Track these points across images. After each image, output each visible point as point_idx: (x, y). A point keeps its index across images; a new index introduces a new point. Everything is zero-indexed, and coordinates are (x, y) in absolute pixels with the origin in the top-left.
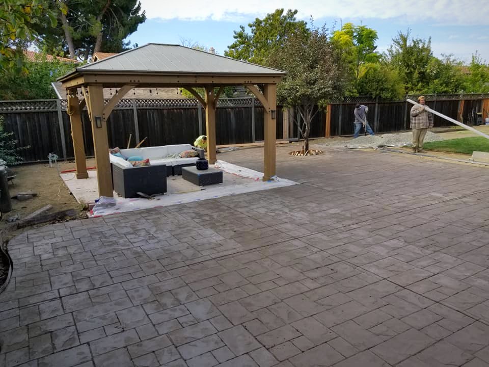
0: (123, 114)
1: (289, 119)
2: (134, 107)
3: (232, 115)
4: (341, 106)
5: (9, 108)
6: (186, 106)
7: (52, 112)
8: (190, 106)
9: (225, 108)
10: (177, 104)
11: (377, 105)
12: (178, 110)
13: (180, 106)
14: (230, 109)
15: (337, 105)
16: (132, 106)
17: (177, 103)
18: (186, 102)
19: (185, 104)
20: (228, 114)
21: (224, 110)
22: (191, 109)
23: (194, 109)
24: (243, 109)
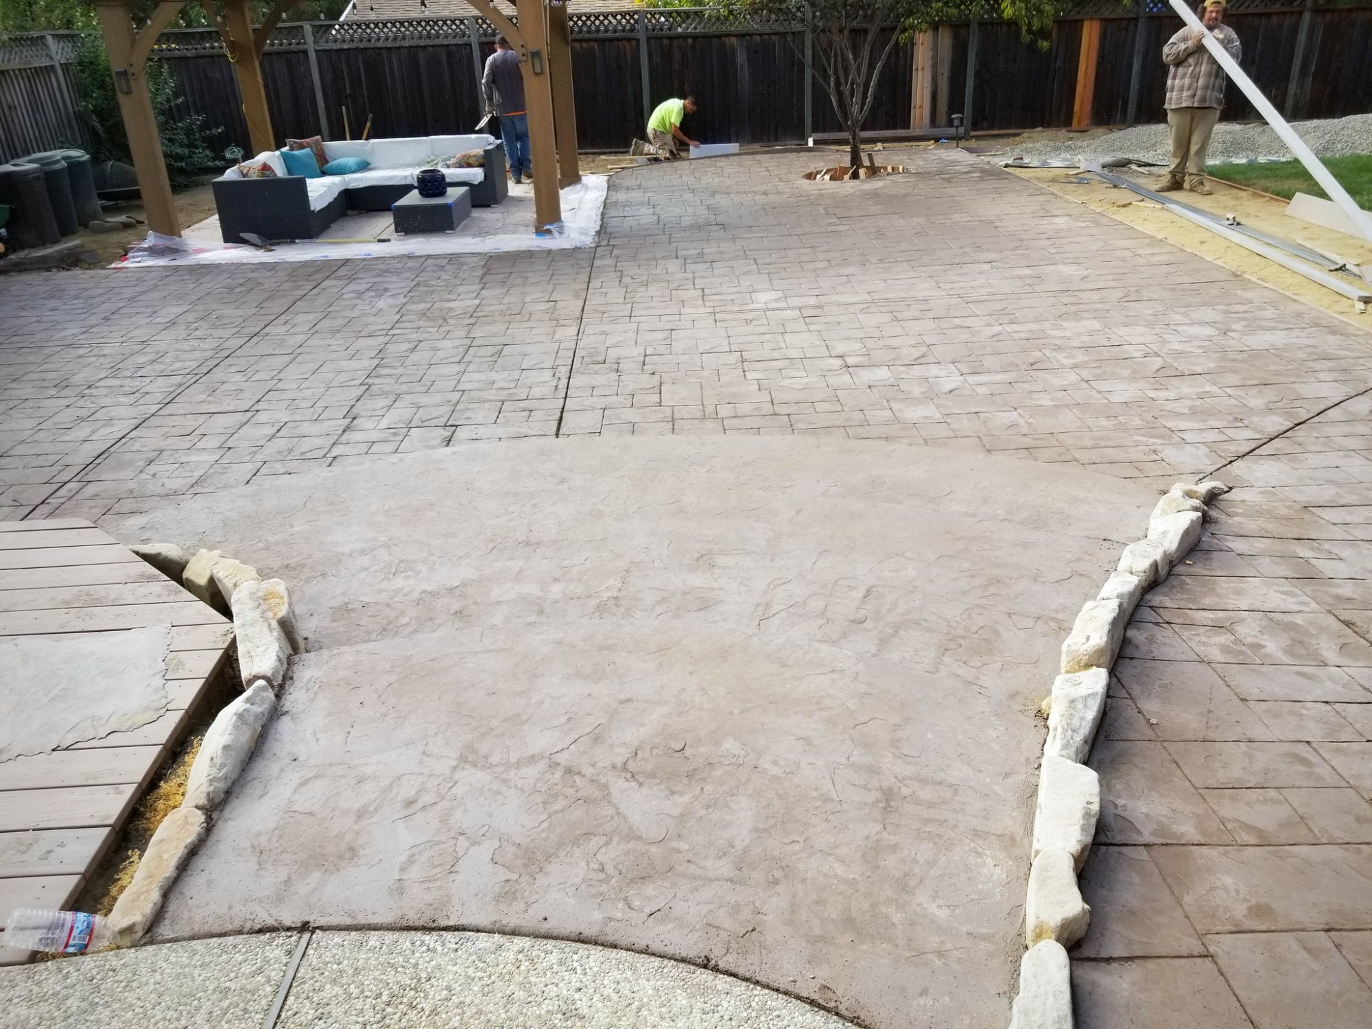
0: (450, 56)
1: (935, 66)
2: (472, 38)
3: (741, 58)
4: (1141, 24)
5: (216, 44)
6: (607, 31)
7: (297, 53)
8: (615, 31)
9: (719, 37)
10: (580, 28)
11: (1307, 17)
12: (584, 45)
13: (589, 31)
14: (733, 40)
15: (1128, 20)
16: (469, 37)
17: (580, 23)
18: (606, 22)
19: (602, 28)
20: (727, 56)
21: (715, 42)
22: (618, 39)
23: (629, 40)
24: (775, 38)
